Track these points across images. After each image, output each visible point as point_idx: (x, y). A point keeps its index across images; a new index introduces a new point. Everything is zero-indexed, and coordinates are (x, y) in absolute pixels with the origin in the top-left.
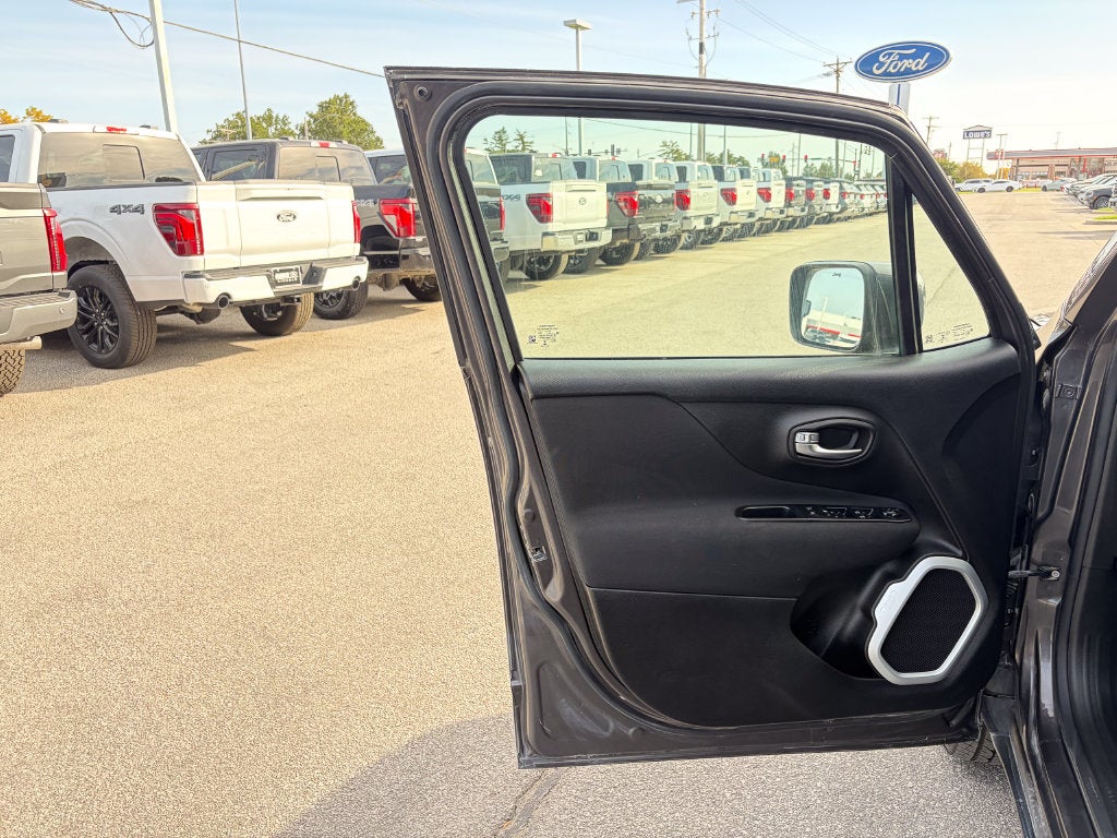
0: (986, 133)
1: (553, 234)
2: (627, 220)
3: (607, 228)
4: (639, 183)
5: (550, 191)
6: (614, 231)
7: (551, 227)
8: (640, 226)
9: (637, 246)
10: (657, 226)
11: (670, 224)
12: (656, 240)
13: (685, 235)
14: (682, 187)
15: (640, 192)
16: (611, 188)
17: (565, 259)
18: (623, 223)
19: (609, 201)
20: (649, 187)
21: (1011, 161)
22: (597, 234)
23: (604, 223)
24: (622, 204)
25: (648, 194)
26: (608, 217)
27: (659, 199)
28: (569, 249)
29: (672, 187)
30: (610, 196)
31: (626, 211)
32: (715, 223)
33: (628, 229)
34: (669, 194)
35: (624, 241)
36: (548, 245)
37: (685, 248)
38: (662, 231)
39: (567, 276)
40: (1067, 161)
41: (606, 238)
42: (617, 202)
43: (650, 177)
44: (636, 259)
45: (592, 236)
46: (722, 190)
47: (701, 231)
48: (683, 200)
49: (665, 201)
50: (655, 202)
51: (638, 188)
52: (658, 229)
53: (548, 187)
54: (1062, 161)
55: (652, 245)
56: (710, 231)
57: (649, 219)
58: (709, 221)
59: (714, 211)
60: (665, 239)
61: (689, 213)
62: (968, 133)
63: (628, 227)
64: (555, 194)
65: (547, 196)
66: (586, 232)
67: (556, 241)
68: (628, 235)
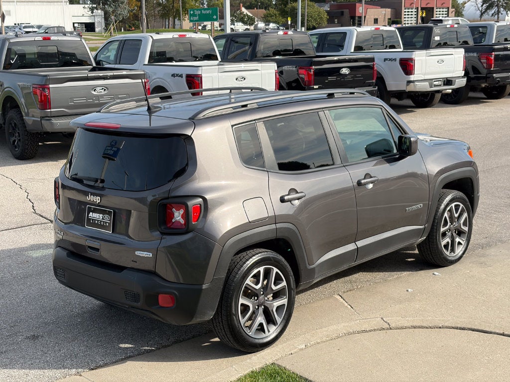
3: (463, 77)
5: (413, 57)
8: (495, 75)
22: (453, 81)
23: (460, 74)
26: (465, 70)
33: (486, 77)
36: (411, 88)
41: (461, 83)
45: (448, 82)
51: (494, 50)
53: (413, 54)
57: (504, 71)
63: (486, 75)
64: (416, 59)
65: (411, 60)
66: (444, 79)
67: (415, 86)
68: (486, 81)
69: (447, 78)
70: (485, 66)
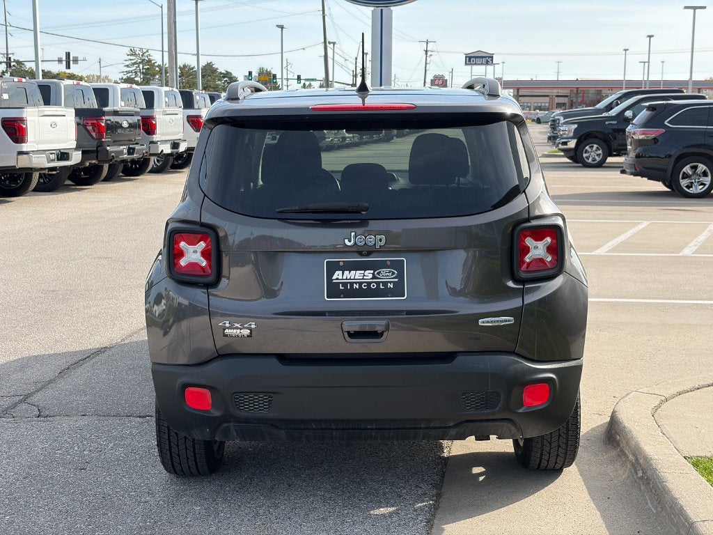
0: (487, 59)
1: (27, 153)
2: (95, 143)
3: (77, 149)
4: (106, 109)
5: (24, 116)
6: (83, 153)
7: (25, 147)
8: (108, 148)
9: (106, 167)
10: (124, 148)
11: (137, 147)
12: (124, 161)
13: (152, 159)
14: (147, 113)
15: (107, 118)
16: (79, 113)
17: (36, 176)
18: (92, 145)
19: (78, 124)
20: (116, 113)
21: (512, 90)
22: (67, 154)
23: (73, 144)
24: (90, 128)
25: (114, 119)
26: (77, 140)
27: (125, 125)
28: (43, 167)
29: (137, 114)
30: (78, 120)
31: (94, 134)
32: (182, 148)
33: (97, 151)
34: (135, 119)
35: (94, 161)
36: (23, 162)
37: (153, 171)
38: (129, 153)
39: (35, 193)
40: (566, 92)
41: (76, 158)
42: (85, 126)
43: (117, 103)
44: (103, 181)
45: (63, 156)
46: (188, 117)
47: (168, 155)
48: (148, 126)
49: (131, 126)
50: (121, 126)
51: (104, 113)
52: (125, 151)
53: (23, 112)
54: (562, 92)
55: (121, 167)
56: (179, 156)
57: (116, 143)
58: (175, 145)
59: (180, 136)
60: (133, 161)
61: (156, 138)
62: (470, 58)
63: (97, 148)
64: (28, 119)
65: (22, 120)
66: (58, 152)
67: (30, 160)
68: (97, 156)
69: (59, 150)
70: (95, 136)
